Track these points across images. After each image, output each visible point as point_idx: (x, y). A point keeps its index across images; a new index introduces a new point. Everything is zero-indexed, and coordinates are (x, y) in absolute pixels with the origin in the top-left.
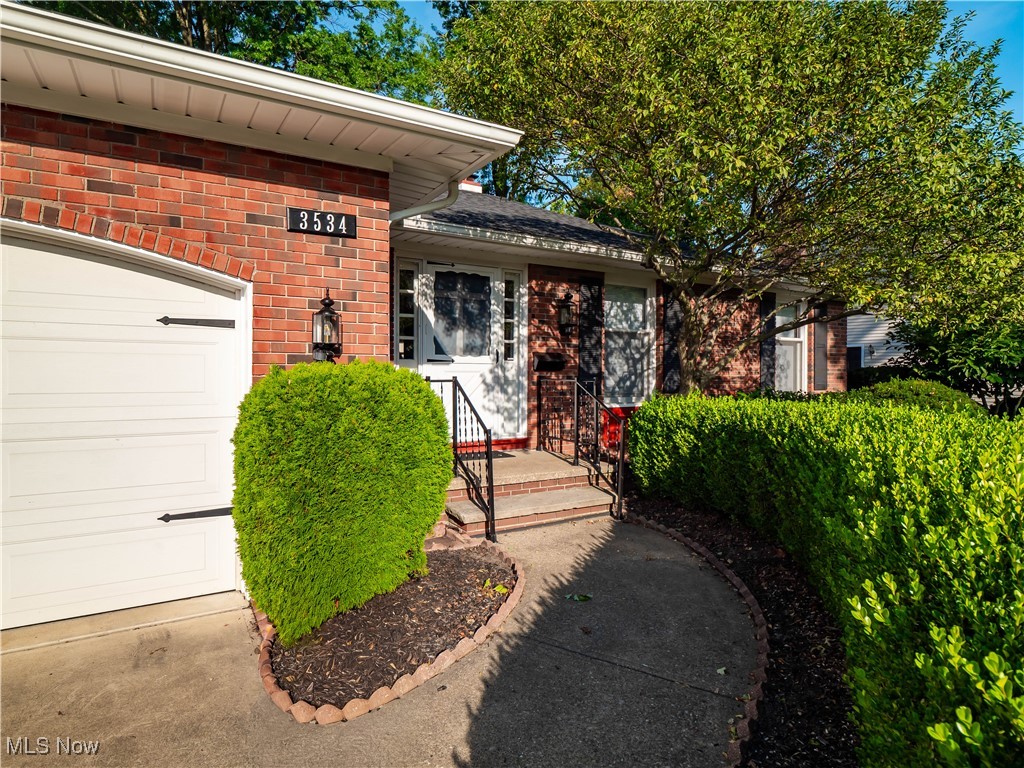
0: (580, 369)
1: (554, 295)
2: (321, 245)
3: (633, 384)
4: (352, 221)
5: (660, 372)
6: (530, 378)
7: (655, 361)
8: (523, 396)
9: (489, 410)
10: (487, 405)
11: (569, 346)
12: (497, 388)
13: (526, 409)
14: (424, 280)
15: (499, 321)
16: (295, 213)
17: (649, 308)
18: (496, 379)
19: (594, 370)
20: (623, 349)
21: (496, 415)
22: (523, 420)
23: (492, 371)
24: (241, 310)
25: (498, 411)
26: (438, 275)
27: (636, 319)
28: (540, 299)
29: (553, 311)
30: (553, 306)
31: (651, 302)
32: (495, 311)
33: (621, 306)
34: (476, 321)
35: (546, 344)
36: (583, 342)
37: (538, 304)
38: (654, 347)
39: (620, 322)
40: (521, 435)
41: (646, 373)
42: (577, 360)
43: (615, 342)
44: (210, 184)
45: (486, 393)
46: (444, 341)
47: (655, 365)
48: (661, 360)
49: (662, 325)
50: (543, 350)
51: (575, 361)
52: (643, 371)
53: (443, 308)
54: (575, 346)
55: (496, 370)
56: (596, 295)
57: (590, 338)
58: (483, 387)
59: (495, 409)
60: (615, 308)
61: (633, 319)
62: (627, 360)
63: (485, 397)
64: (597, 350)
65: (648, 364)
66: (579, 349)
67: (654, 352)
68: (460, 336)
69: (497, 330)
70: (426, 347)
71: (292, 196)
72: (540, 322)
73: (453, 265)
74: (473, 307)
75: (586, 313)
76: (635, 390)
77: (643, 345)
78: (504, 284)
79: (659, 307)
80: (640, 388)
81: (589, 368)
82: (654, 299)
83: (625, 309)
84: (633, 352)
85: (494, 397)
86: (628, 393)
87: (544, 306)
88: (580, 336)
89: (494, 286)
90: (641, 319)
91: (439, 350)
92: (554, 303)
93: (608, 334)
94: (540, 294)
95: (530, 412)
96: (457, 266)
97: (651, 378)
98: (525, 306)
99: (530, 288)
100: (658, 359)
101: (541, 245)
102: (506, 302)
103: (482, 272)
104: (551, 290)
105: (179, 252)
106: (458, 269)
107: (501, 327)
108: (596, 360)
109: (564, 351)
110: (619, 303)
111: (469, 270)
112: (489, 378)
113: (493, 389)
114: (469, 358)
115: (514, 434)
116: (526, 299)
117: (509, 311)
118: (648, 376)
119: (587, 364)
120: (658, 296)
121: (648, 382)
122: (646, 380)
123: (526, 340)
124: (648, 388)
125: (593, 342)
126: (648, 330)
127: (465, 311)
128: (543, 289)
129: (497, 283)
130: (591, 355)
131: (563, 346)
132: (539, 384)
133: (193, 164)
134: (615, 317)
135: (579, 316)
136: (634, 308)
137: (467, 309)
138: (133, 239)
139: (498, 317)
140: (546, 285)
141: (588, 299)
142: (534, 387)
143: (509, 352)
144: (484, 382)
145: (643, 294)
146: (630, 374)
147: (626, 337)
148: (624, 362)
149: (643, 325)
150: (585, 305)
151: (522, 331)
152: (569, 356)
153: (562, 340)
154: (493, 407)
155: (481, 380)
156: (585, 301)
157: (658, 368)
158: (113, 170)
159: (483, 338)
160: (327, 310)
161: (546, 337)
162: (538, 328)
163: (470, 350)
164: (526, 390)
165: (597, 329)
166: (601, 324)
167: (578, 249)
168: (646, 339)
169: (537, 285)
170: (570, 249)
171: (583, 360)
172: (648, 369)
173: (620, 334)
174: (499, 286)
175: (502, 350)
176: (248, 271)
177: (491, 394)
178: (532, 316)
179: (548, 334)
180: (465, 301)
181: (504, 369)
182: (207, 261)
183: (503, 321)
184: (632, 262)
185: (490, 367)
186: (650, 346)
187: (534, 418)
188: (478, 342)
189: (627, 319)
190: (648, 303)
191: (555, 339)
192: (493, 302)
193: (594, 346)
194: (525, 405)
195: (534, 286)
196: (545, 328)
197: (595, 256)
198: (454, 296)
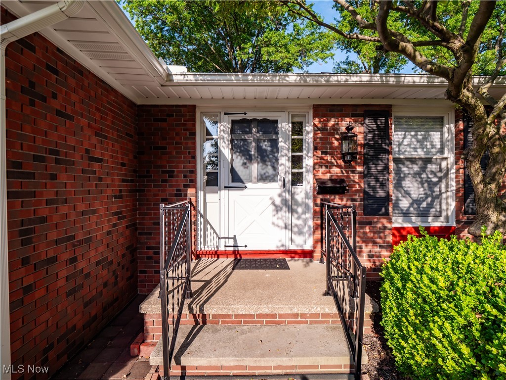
0: (365, 193)
1: (338, 130)
3: (430, 205)
5: (460, 194)
6: (315, 201)
7: (454, 184)
8: (309, 215)
9: (279, 226)
10: (276, 222)
11: (353, 172)
12: (285, 209)
13: (312, 226)
14: (222, 127)
15: (286, 155)
17: (446, 135)
18: (284, 202)
19: (381, 193)
20: (417, 174)
21: (284, 230)
22: (310, 235)
23: (280, 195)
25: (286, 228)
26: (234, 122)
27: (433, 146)
28: (322, 134)
29: (336, 143)
30: (336, 138)
31: (449, 130)
32: (282, 148)
33: (416, 135)
34: (268, 157)
35: (330, 172)
36: (369, 168)
37: (321, 138)
38: (453, 171)
39: (415, 149)
40: (308, 246)
41: (444, 196)
42: (362, 185)
43: (409, 168)
45: (275, 213)
46: (241, 172)
47: (454, 188)
48: (461, 182)
49: (462, 149)
50: (326, 177)
51: (360, 186)
52: (441, 193)
53: (237, 147)
54: (360, 173)
55: (284, 194)
56: (382, 126)
57: (376, 165)
58: (273, 207)
59: (283, 226)
60: (409, 137)
61: (429, 146)
62: (422, 183)
63: (274, 215)
64: (384, 175)
65: (447, 186)
66: (364, 176)
67: (453, 176)
68: (255, 168)
69: (285, 163)
70: (224, 177)
72: (323, 153)
73: (245, 114)
74: (266, 145)
75: (372, 143)
76: (433, 211)
77: (441, 170)
78: (290, 125)
79: (458, 132)
80: (438, 209)
81: (376, 192)
82: (452, 126)
83: (420, 137)
84: (430, 175)
85: (282, 216)
86: (424, 214)
87: (327, 139)
88: (365, 163)
89: (281, 128)
90: (438, 146)
91: (236, 179)
92: (337, 136)
93: (397, 161)
94: (323, 130)
95: (315, 229)
96: (248, 114)
97: (450, 200)
98: (311, 140)
99: (314, 125)
100: (457, 182)
101: (306, 81)
102: (293, 140)
103: (271, 116)
104: (334, 125)
106: (250, 116)
107: (288, 160)
108: (383, 185)
109: (348, 177)
110: (413, 133)
111: (260, 116)
112: (278, 201)
113: (281, 209)
114: (261, 185)
115: (302, 246)
116: (311, 135)
117: (297, 146)
118: (447, 198)
119: (373, 188)
120: (457, 121)
121: (447, 203)
122: (444, 202)
123: (312, 169)
124: (447, 209)
125: (379, 168)
126: (446, 155)
127: (259, 149)
128: (326, 125)
129: (284, 124)
130: (377, 180)
131: (347, 172)
132: (322, 206)
134: (409, 145)
135: (364, 146)
136: (429, 136)
137: (261, 147)
139: (286, 152)
140: (329, 121)
141: (374, 130)
142: (318, 209)
143: (297, 179)
144: (273, 203)
145: (439, 122)
146: (427, 196)
147: (420, 163)
148: (420, 186)
149: (441, 151)
150: (370, 136)
151: (308, 161)
152: (354, 181)
153: (346, 168)
154: (282, 224)
155: (270, 202)
156: (370, 132)
157: (458, 191)
161: (329, 166)
162: (321, 158)
163: (263, 178)
164: (312, 211)
165: (384, 156)
166: (389, 152)
167: (347, 80)
168: (444, 164)
169: (320, 122)
170: (338, 81)
171: (369, 185)
172: (447, 191)
173: (412, 160)
174: (285, 127)
175: (289, 178)
177: (280, 214)
178: (316, 149)
179: (331, 163)
180: (258, 141)
181: (292, 195)
183: (290, 155)
184: (414, 86)
185: (279, 191)
186: (448, 170)
187: (318, 235)
188: (270, 171)
189: (422, 148)
190: (445, 129)
191: (339, 167)
192: (280, 139)
193: (381, 172)
194: (311, 223)
195: (316, 123)
196: (329, 158)
197: (369, 85)
198: (250, 138)
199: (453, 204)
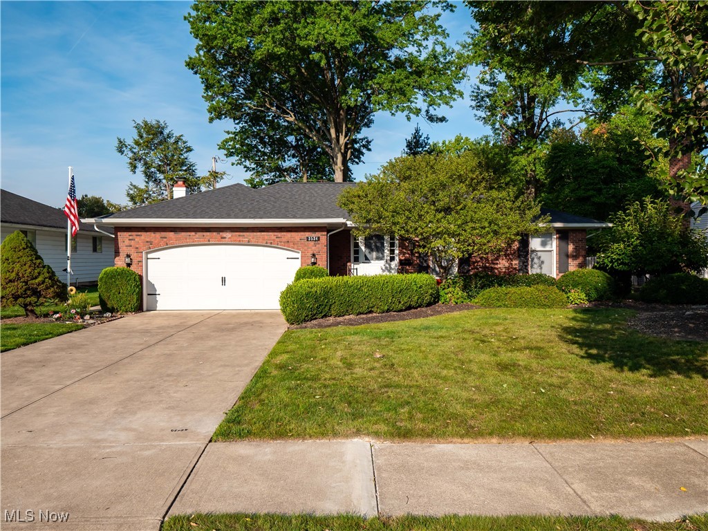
0: (419, 264)
2: (313, 243)
4: (319, 238)
5: (459, 265)
6: (398, 267)
11: (414, 256)
12: (386, 271)
15: (387, 249)
16: (308, 238)
18: (386, 268)
19: (425, 265)
24: (299, 255)
29: (407, 245)
30: (407, 243)
32: (386, 246)
34: (380, 249)
35: (405, 256)
36: (420, 254)
37: (401, 242)
44: (294, 234)
46: (368, 256)
47: (457, 262)
50: (403, 258)
51: (417, 262)
53: (367, 246)
54: (417, 256)
55: (386, 265)
68: (374, 254)
69: (387, 252)
70: (362, 258)
71: (307, 234)
72: (402, 248)
74: (379, 245)
78: (389, 237)
81: (423, 264)
87: (404, 243)
89: (385, 238)
91: (367, 259)
94: (402, 239)
97: (456, 267)
98: (398, 243)
102: (390, 243)
105: (289, 247)
108: (426, 261)
109: (412, 258)
112: (384, 268)
114: (377, 261)
116: (398, 241)
117: (392, 245)
119: (422, 262)
121: (455, 269)
123: (398, 255)
124: (455, 271)
127: (376, 246)
129: (386, 236)
130: (423, 259)
131: (412, 256)
132: (402, 270)
133: (291, 231)
138: (282, 245)
142: (400, 271)
143: (392, 259)
151: (397, 252)
152: (414, 260)
153: (411, 254)
155: (381, 268)
158: (279, 234)
159: (382, 254)
160: (314, 255)
161: (404, 254)
162: (402, 250)
163: (378, 258)
164: (397, 272)
174: (387, 238)
175: (389, 258)
176: (300, 249)
177: (384, 273)
178: (399, 247)
179: (405, 252)
180: (375, 243)
181: (390, 265)
182: (293, 248)
183: (389, 249)
185: (384, 264)
188: (381, 255)
191: (408, 254)
192: (385, 243)
196: (404, 250)
198: (372, 242)
199: (457, 269)
